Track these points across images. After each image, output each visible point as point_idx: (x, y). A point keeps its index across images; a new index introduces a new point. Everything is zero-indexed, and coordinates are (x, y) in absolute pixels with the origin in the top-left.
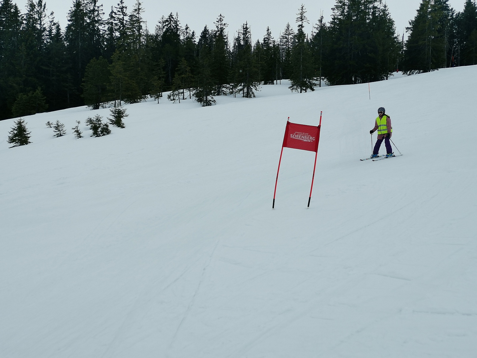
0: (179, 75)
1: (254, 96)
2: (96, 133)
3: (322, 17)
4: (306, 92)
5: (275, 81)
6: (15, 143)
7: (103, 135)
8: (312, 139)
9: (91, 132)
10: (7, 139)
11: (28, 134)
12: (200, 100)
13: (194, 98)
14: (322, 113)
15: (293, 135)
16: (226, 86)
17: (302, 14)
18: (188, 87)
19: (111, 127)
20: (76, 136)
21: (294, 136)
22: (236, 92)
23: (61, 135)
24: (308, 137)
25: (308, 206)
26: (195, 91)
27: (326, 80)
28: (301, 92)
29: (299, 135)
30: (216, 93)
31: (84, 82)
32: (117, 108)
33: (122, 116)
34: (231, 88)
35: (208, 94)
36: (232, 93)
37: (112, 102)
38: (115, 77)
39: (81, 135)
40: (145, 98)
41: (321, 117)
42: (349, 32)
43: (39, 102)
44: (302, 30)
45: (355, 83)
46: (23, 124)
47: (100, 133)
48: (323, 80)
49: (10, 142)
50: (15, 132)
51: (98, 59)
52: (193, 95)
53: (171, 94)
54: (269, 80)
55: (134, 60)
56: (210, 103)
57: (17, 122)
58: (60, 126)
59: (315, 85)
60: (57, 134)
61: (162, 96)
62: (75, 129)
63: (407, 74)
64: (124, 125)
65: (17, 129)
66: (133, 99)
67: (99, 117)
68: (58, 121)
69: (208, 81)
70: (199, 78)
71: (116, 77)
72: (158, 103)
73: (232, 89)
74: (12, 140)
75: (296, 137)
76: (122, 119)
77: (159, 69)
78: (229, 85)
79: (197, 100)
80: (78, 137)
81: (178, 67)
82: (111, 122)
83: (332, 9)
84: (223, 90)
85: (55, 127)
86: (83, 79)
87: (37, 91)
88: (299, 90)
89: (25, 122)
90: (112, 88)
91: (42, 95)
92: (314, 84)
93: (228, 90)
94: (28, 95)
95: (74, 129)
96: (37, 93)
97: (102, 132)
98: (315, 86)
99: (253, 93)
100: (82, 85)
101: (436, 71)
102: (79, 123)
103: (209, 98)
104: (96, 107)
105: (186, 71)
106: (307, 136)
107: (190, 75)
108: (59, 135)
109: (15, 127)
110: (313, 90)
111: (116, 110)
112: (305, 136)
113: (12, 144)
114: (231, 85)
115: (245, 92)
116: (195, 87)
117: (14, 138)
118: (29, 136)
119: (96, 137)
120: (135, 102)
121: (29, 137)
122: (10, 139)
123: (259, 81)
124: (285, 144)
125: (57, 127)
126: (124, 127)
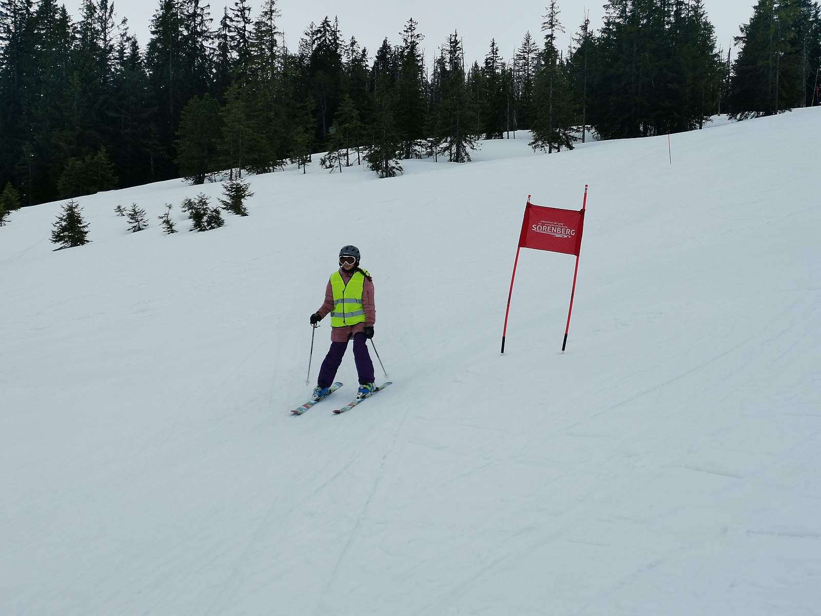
0: (341, 124)
1: (469, 160)
2: (199, 226)
3: (588, 20)
4: (559, 151)
5: (505, 134)
6: (64, 243)
7: (210, 229)
8: (570, 232)
9: (191, 222)
10: (50, 236)
11: (84, 227)
12: (375, 167)
13: (366, 164)
14: (588, 188)
15: (536, 227)
16: (421, 142)
17: (551, 16)
18: (355, 145)
19: (225, 215)
20: (165, 230)
21: (539, 228)
22: (438, 153)
23: (140, 229)
24: (563, 229)
25: (563, 349)
26: (367, 151)
27: (593, 130)
28: (550, 152)
29: (547, 226)
30: (403, 154)
31: (178, 137)
32: (234, 182)
33: (243, 195)
34: (429, 147)
35: (389, 157)
36: (430, 154)
37: (225, 171)
38: (231, 128)
40: (282, 164)
41: (586, 194)
42: (635, 46)
43: (102, 172)
44: (551, 43)
45: (644, 135)
46: (76, 210)
47: (206, 224)
48: (589, 130)
49: (55, 241)
50: (64, 223)
51: (201, 98)
52: (364, 159)
53: (326, 157)
54: (494, 130)
55: (263, 99)
56: (393, 172)
57: (66, 207)
58: (138, 213)
59: (575, 139)
60: (133, 227)
61: (310, 161)
62: (164, 219)
63: (736, 118)
64: (247, 211)
65: (67, 218)
66: (261, 166)
67: (204, 198)
68: (135, 206)
69: (389, 135)
70: (374, 129)
71: (233, 128)
72: (305, 173)
73: (431, 147)
74: (58, 238)
75: (542, 230)
76: (242, 200)
77: (306, 114)
78: (426, 140)
79: (370, 167)
80: (169, 231)
81: (338, 111)
83: (604, 6)
84: (416, 150)
85: (130, 214)
86: (177, 133)
87: (100, 154)
88: (547, 148)
89: (80, 207)
90: (226, 147)
91: (108, 161)
92: (572, 137)
93: (424, 150)
94: (84, 161)
95: (162, 217)
96: (100, 157)
97: (209, 223)
98: (574, 141)
99: (467, 154)
100: (175, 144)
101: (787, 112)
102: (170, 208)
103: (392, 163)
104: (199, 181)
105: (352, 117)
106: (561, 228)
107: (359, 123)
108: (137, 228)
109: (64, 216)
110: (571, 148)
111: (234, 184)
112: (557, 227)
113: (59, 245)
114: (429, 140)
115: (453, 152)
116: (368, 145)
117: (62, 235)
118: (86, 230)
119: (199, 231)
120: (265, 171)
121: (86, 233)
122: (55, 235)
123: (478, 134)
124: (523, 243)
125: (134, 215)
126: (246, 215)
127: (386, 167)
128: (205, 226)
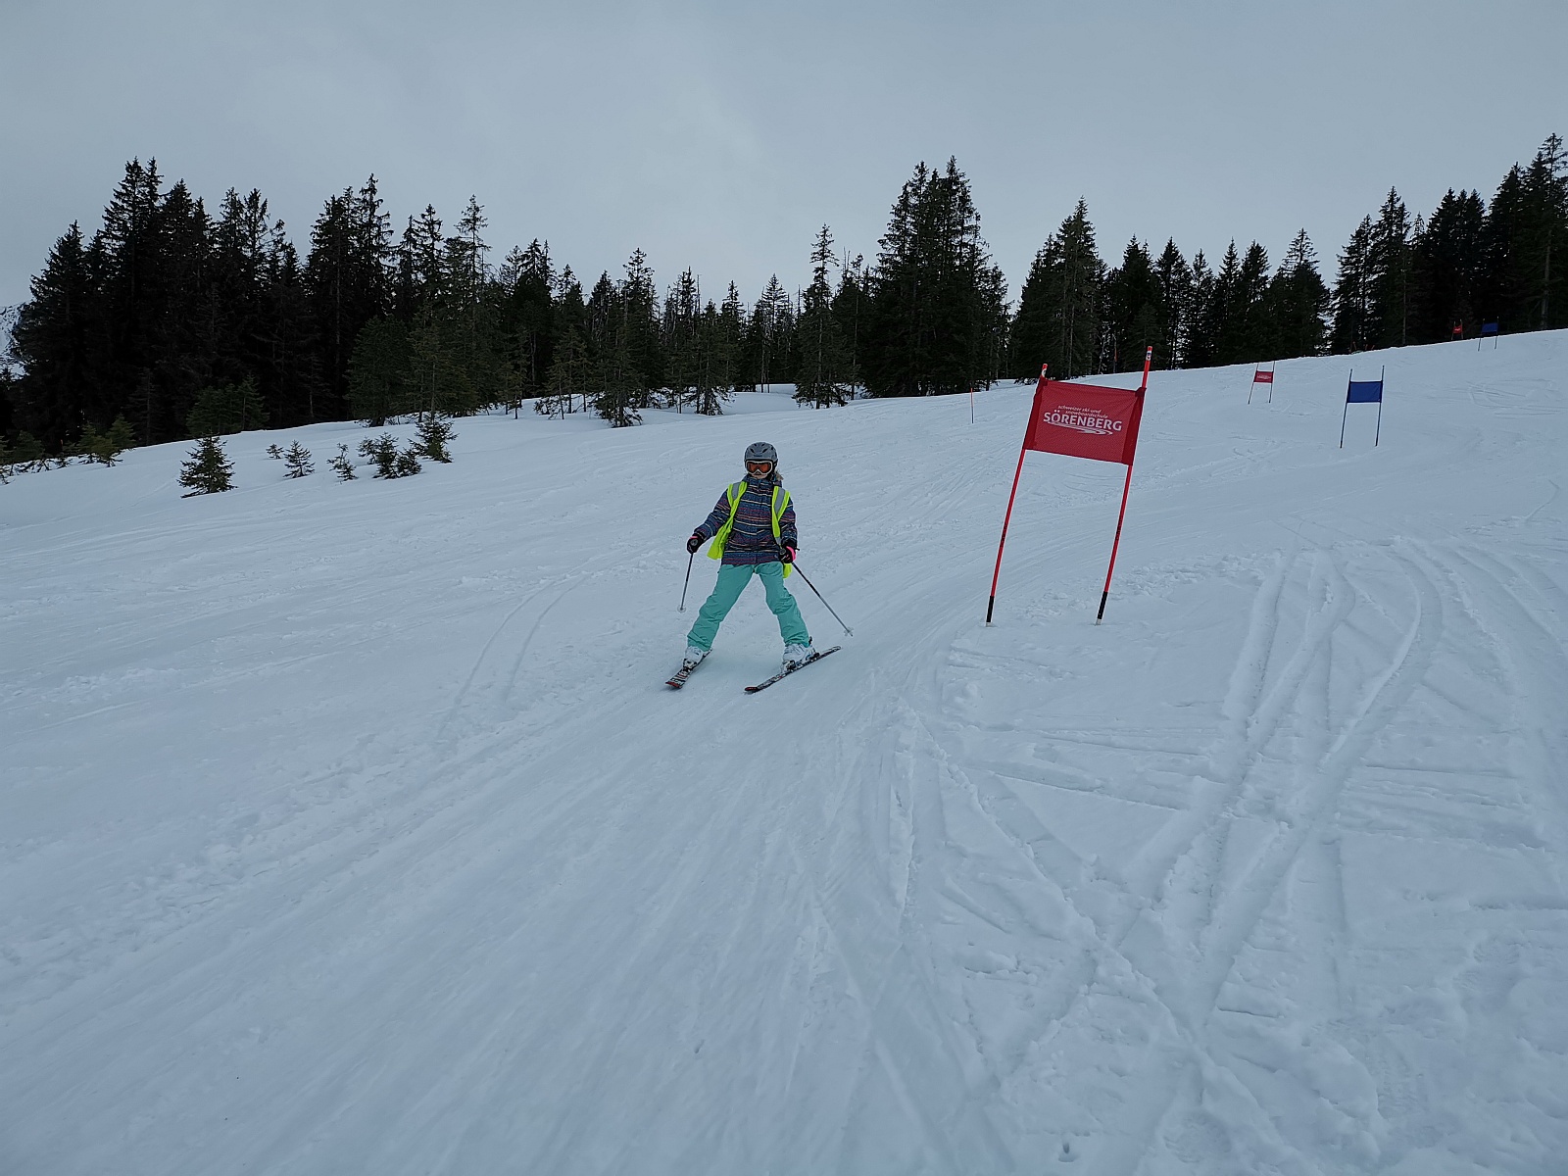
1: (720, 413)
2: (386, 472)
4: (828, 407)
5: (758, 387)
6: (197, 488)
7: (402, 475)
8: (1113, 426)
9: (376, 467)
10: (179, 476)
11: (226, 467)
12: (606, 415)
13: (593, 411)
15: (1051, 417)
16: (659, 388)
17: (823, 245)
19: (419, 459)
20: (338, 476)
21: (1056, 418)
22: (682, 403)
23: (302, 475)
26: (595, 396)
28: (818, 407)
29: (1070, 415)
31: (352, 366)
33: (443, 437)
34: (671, 395)
35: (622, 405)
36: (671, 404)
37: (410, 414)
38: (421, 358)
39: (352, 473)
40: (484, 409)
43: (248, 407)
44: (823, 279)
45: (923, 393)
47: (396, 469)
49: (186, 484)
50: (198, 462)
52: (591, 405)
53: (543, 402)
54: (745, 383)
56: (630, 422)
57: (200, 447)
58: (300, 454)
59: (848, 393)
60: (293, 473)
62: (336, 463)
64: (449, 457)
65: (202, 455)
66: (461, 407)
67: (388, 441)
70: (607, 367)
71: (425, 358)
72: (516, 419)
74: (188, 481)
75: (1060, 421)
76: (442, 443)
78: (667, 386)
79: (600, 415)
80: (345, 477)
82: (418, 450)
83: (880, 241)
84: (654, 398)
85: (288, 456)
86: (349, 362)
87: (244, 384)
88: (815, 403)
90: (415, 382)
91: (257, 392)
92: (845, 391)
93: (663, 397)
94: (223, 392)
95: (333, 462)
96: (246, 387)
97: (401, 469)
98: (844, 396)
99: (717, 405)
102: (344, 449)
103: (628, 410)
104: (378, 423)
106: (1096, 419)
107: (586, 361)
108: (298, 474)
109: (198, 452)
110: (843, 403)
112: (1088, 417)
113: (189, 490)
114: (671, 387)
115: (700, 402)
116: (596, 390)
117: (195, 476)
118: (228, 471)
119: (388, 478)
120: (465, 415)
121: (230, 475)
122: (186, 476)
124: (1030, 443)
125: (295, 457)
126: (449, 461)
127: (622, 414)
128: (395, 473)
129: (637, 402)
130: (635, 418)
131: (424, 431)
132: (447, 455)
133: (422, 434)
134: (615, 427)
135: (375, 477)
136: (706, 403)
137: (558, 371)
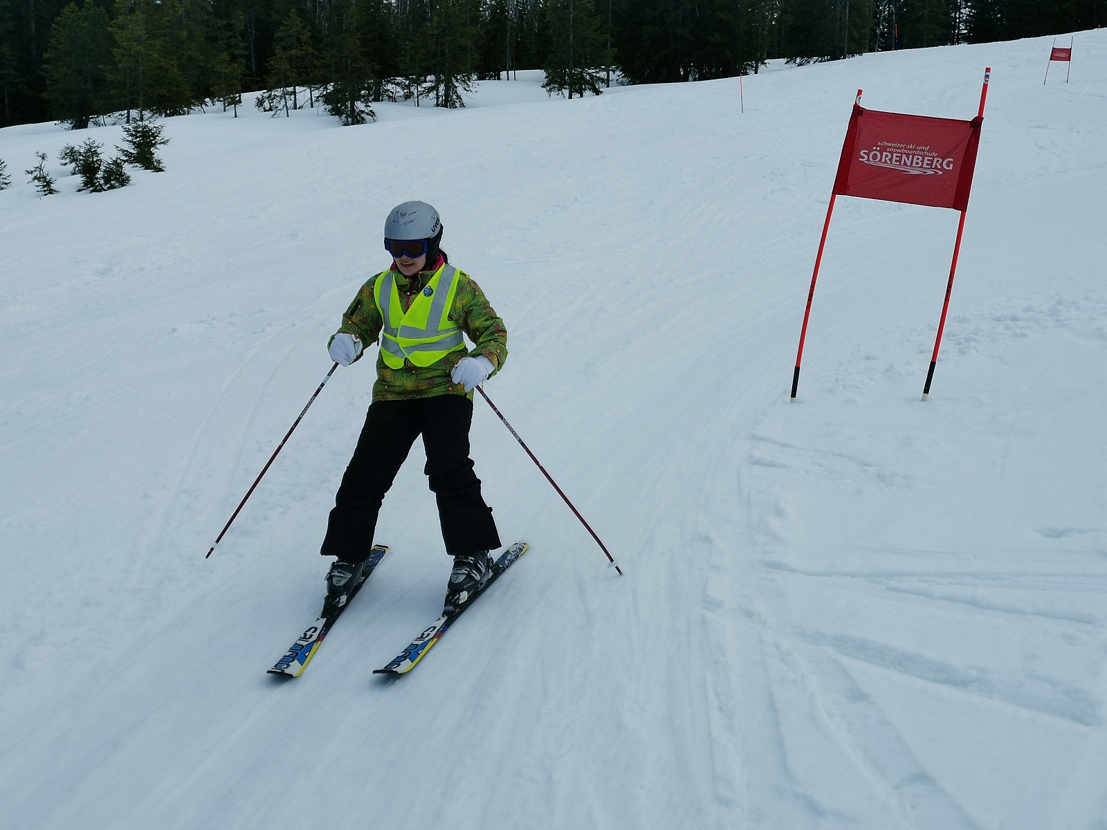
0: (285, 49)
1: (462, 105)
2: (91, 184)
4: (581, 96)
7: (109, 188)
9: (79, 179)
12: (336, 112)
13: (321, 107)
15: (867, 155)
16: (394, 80)
19: (128, 169)
20: (39, 189)
21: (875, 157)
22: (421, 94)
24: (926, 158)
26: (322, 90)
28: (570, 97)
29: (892, 153)
30: (372, 95)
33: (153, 142)
34: (406, 85)
35: (355, 98)
36: (407, 97)
37: (120, 112)
39: (53, 186)
40: (201, 104)
47: (102, 182)
48: (614, 71)
52: (318, 99)
53: (266, 95)
54: (486, 70)
56: (363, 118)
59: (602, 80)
61: (240, 102)
62: (36, 174)
64: (161, 165)
66: (171, 105)
67: (94, 145)
69: (355, 67)
70: (333, 58)
71: (130, 50)
73: (408, 87)
76: (153, 149)
77: (233, 36)
78: (403, 77)
79: (329, 111)
80: (45, 191)
81: (281, 32)
82: (126, 158)
84: (388, 90)
88: (566, 92)
90: (119, 77)
93: (399, 89)
95: (32, 172)
97: (107, 180)
99: (459, 97)
103: (360, 105)
104: (81, 125)
105: (299, 41)
107: (310, 50)
110: (598, 93)
111: (138, 126)
112: (914, 155)
114: (406, 78)
115: (440, 94)
116: (324, 82)
119: (92, 191)
120: (178, 113)
123: (468, 73)
126: (161, 170)
127: (353, 110)
128: (101, 185)
129: (369, 95)
130: (367, 114)
131: (132, 135)
132: (159, 162)
133: (130, 138)
134: (346, 124)
135: (79, 191)
136: (447, 95)
137: (279, 61)
